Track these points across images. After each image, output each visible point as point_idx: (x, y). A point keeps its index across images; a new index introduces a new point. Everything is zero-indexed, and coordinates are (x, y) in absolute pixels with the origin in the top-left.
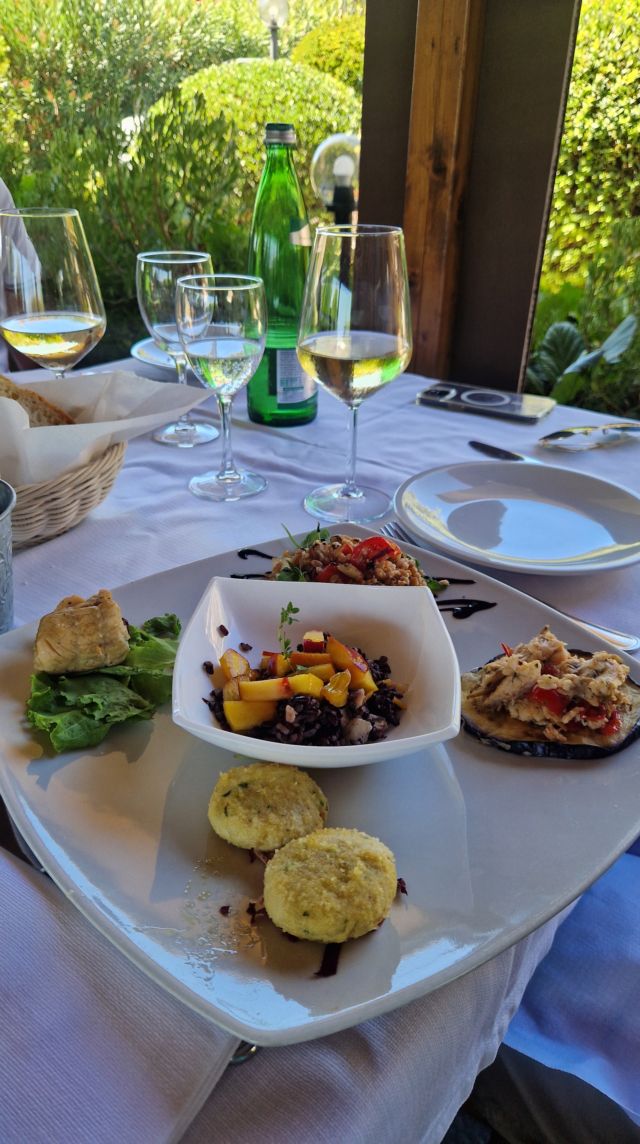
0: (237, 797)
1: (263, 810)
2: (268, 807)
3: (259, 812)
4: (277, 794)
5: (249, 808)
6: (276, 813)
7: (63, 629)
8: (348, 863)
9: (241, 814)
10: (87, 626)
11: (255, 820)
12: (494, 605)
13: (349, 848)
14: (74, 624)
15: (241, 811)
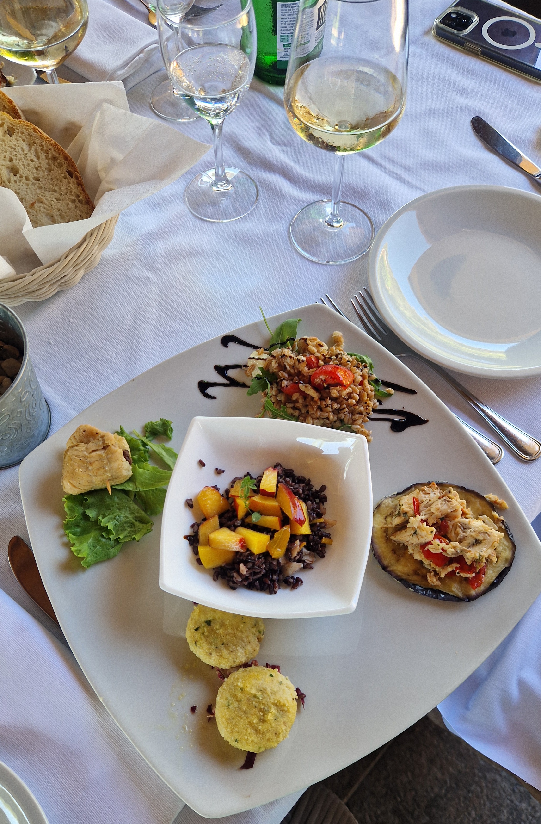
0: (203, 634)
1: (220, 646)
2: (223, 644)
3: (217, 648)
4: (229, 634)
5: (211, 644)
6: (228, 649)
7: (81, 473)
8: (266, 708)
9: (205, 649)
10: (98, 469)
11: (214, 654)
12: (426, 422)
13: (268, 696)
14: (88, 468)
15: (205, 645)
